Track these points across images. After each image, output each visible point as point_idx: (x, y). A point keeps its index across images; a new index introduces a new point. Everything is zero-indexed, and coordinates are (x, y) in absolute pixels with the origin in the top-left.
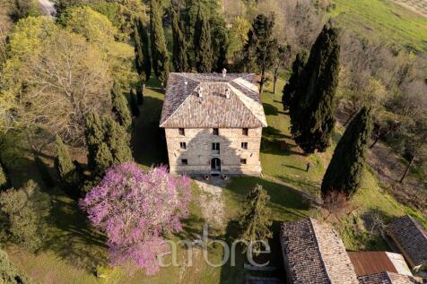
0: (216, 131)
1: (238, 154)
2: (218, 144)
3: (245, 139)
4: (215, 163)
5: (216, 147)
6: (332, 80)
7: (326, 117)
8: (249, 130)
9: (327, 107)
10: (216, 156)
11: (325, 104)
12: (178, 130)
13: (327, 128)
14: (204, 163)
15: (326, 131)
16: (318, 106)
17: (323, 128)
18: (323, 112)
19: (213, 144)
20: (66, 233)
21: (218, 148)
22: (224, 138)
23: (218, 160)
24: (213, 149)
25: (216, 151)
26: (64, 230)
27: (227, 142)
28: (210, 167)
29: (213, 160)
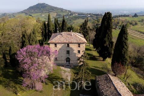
0: (68, 45)
1: (77, 56)
2: (69, 51)
3: (79, 49)
4: (68, 60)
5: (68, 52)
6: (110, 26)
7: (110, 41)
8: (81, 45)
9: (110, 37)
10: (68, 56)
11: (109, 35)
12: (54, 45)
13: (111, 45)
14: (64, 60)
15: (110, 47)
16: (106, 36)
17: (109, 45)
18: (108, 39)
19: (67, 51)
20: (8, 80)
21: (69, 53)
22: (71, 48)
23: (69, 58)
24: (67, 53)
25: (68, 55)
26: (8, 79)
27: (73, 50)
28: (66, 62)
29: (67, 58)
